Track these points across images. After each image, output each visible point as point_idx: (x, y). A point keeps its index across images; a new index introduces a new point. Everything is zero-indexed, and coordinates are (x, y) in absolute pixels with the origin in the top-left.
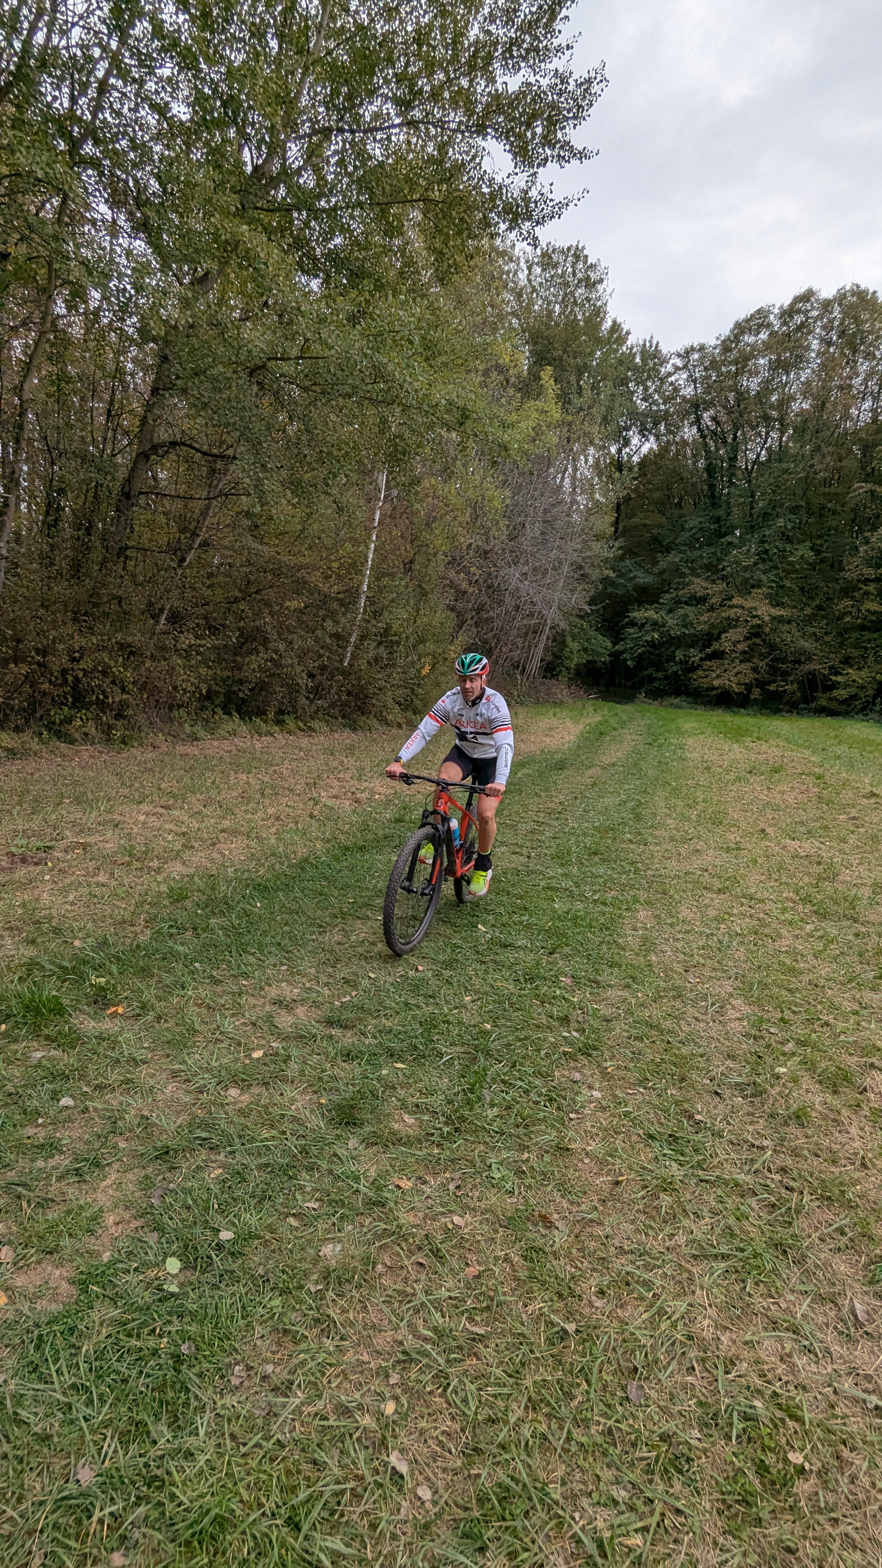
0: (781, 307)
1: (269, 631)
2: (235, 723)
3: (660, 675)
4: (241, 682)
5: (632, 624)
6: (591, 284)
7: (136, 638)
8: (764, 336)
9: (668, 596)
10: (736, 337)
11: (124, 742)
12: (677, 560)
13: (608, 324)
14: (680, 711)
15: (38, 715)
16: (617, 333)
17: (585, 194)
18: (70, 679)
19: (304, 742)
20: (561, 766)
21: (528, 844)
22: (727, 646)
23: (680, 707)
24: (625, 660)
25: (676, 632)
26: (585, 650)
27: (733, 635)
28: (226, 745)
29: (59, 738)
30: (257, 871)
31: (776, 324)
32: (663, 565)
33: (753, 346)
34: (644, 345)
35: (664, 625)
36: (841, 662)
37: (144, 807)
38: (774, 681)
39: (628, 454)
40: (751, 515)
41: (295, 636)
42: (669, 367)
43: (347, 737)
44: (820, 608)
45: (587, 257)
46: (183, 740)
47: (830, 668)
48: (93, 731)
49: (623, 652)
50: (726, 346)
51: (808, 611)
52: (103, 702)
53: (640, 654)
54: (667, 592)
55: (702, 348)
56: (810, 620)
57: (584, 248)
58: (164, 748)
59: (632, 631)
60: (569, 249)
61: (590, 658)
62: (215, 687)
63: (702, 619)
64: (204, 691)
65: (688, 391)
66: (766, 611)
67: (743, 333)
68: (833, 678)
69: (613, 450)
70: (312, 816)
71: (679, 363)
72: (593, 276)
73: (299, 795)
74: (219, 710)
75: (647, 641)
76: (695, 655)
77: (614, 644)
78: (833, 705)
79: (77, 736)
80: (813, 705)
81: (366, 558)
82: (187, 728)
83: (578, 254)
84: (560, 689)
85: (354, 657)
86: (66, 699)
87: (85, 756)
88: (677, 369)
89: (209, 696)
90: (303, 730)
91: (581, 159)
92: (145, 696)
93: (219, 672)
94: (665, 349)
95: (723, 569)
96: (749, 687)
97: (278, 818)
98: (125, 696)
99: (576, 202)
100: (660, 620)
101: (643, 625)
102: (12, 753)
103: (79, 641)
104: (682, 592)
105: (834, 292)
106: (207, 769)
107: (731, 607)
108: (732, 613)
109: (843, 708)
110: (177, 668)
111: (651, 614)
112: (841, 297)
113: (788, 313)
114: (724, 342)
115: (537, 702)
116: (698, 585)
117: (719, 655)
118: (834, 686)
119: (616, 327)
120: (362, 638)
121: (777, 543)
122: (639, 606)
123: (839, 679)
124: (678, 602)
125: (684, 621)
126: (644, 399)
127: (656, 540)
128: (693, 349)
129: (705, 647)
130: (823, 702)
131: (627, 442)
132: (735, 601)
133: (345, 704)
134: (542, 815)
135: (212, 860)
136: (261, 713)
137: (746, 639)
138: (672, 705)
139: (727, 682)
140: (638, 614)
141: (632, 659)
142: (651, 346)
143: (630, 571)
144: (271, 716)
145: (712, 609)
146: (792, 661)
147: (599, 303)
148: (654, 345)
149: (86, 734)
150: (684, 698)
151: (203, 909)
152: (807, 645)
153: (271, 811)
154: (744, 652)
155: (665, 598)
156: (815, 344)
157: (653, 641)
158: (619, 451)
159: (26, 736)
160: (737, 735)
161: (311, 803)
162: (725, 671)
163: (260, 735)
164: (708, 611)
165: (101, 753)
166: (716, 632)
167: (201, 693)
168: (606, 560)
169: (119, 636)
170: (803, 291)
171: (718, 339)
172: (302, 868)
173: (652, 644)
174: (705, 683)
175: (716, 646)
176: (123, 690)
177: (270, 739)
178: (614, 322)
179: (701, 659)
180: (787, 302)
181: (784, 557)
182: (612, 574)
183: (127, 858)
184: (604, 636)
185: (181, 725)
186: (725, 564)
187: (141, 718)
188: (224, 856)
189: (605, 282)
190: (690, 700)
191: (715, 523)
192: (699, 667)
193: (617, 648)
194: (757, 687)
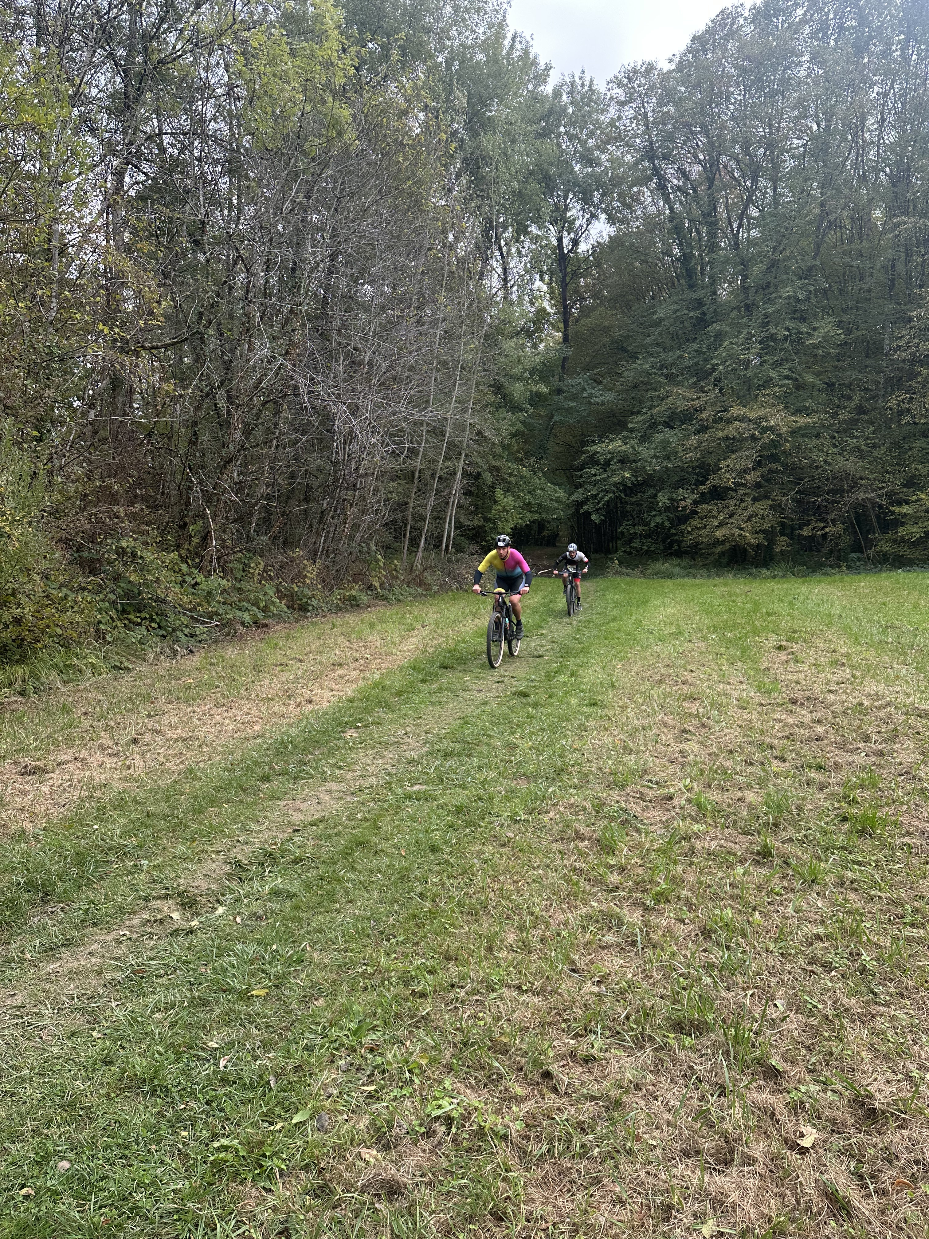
3: (639, 529)
9: (639, 418)
10: (696, 55)
12: (647, 366)
14: (669, 583)
22: (729, 479)
23: (670, 576)
24: (588, 514)
25: (654, 467)
27: (736, 461)
31: (749, 31)
34: (573, 83)
35: (637, 459)
36: (904, 485)
38: (808, 523)
44: (861, 410)
47: (889, 495)
49: (583, 503)
51: (844, 415)
53: (607, 503)
54: (639, 412)
55: (649, 70)
56: (848, 428)
59: (593, 471)
61: (536, 517)
63: (689, 443)
66: (781, 420)
67: (704, 48)
68: (897, 510)
71: (619, 93)
75: (615, 485)
76: (686, 498)
78: (902, 551)
80: (871, 552)
95: (714, 370)
96: (769, 534)
100: (630, 453)
101: (607, 463)
104: (658, 409)
107: (729, 422)
108: (731, 430)
109: (917, 554)
111: (616, 445)
113: (763, 15)
114: (680, 64)
116: (680, 397)
117: (719, 493)
118: (898, 522)
121: (788, 323)
122: (601, 435)
123: (905, 509)
124: (653, 425)
125: (664, 448)
128: (635, 71)
129: (698, 484)
130: (886, 547)
132: (734, 412)
137: (759, 464)
138: (657, 573)
139: (737, 532)
140: (601, 448)
141: (597, 511)
142: (583, 85)
145: (704, 429)
146: (828, 492)
148: (587, 83)
150: (676, 561)
152: (850, 465)
154: (758, 485)
155: (636, 422)
157: (623, 483)
162: (731, 516)
164: (698, 431)
166: (711, 460)
173: (624, 488)
174: (704, 537)
175: (713, 480)
179: (695, 502)
181: (799, 341)
184: (554, 483)
186: (715, 361)
190: (685, 562)
192: (694, 513)
193: (573, 498)
194: (782, 534)
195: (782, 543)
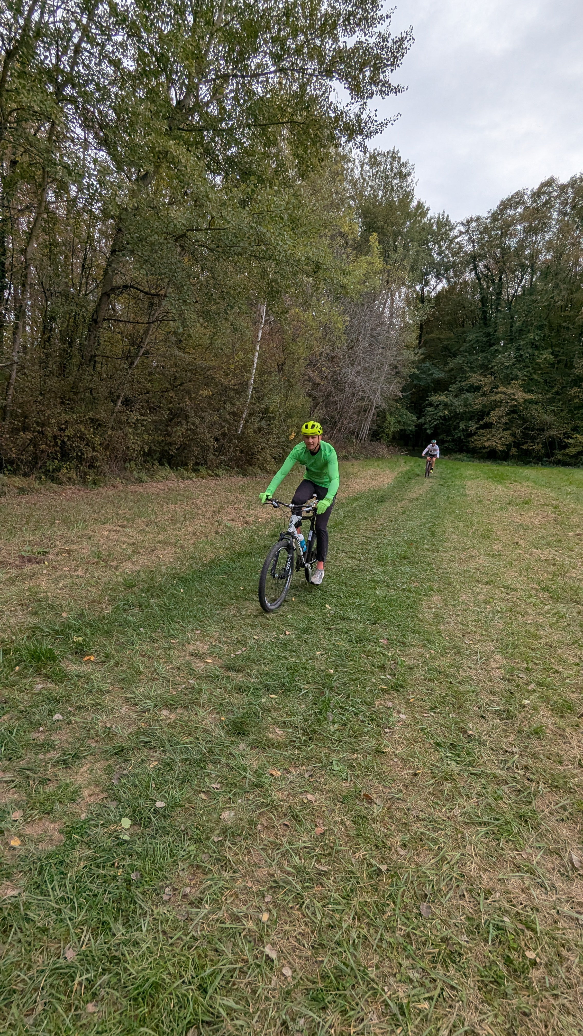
0: (532, 190)
1: (189, 410)
2: (167, 471)
3: (449, 439)
4: (170, 444)
5: (431, 405)
6: (403, 176)
7: (102, 415)
8: (520, 210)
9: (454, 386)
10: (502, 211)
11: (94, 483)
12: (461, 362)
13: (414, 204)
14: (462, 463)
15: (39, 466)
16: (421, 210)
17: (399, 117)
18: (59, 442)
19: (212, 484)
20: (382, 500)
21: (359, 551)
22: (494, 420)
23: (462, 461)
24: (426, 429)
25: (460, 410)
26: (399, 422)
27: (498, 412)
28: (161, 486)
29: (52, 480)
30: (181, 569)
31: (529, 202)
32: (451, 365)
33: (513, 218)
34: (439, 217)
35: (452, 406)
36: (572, 430)
37: (108, 526)
38: (526, 443)
39: (428, 291)
40: (511, 331)
41: (206, 414)
42: (456, 232)
43: (240, 480)
44: (557, 393)
45: (400, 158)
46: (133, 482)
47: (564, 434)
48: (75, 477)
49: (424, 424)
50: (494, 217)
51: (549, 395)
52: (81, 457)
53: (436, 425)
54: (454, 383)
55: (478, 219)
56: (550, 401)
57: (398, 152)
58: (121, 488)
59: (430, 409)
60: (388, 153)
61: (402, 428)
62: (153, 448)
63: (477, 401)
64: (146, 450)
65: (469, 248)
66: (520, 396)
67: (506, 208)
68: (566, 441)
69: (418, 288)
70: (217, 533)
71: (463, 229)
72: (404, 171)
73: (209, 519)
74: (156, 463)
75: (440, 416)
76: (473, 426)
77: (419, 418)
78: (567, 459)
79: (64, 479)
80: (553, 459)
81: (253, 362)
82: (135, 474)
83: (394, 156)
84: (382, 449)
85: (245, 427)
86: (57, 455)
87: (69, 492)
88: (461, 233)
89: (150, 453)
90: (212, 476)
91: (396, 92)
92: (108, 453)
93: (156, 437)
94: (453, 220)
95: (492, 368)
96: (509, 447)
97: (194, 534)
98: (95, 454)
99: (392, 122)
100: (449, 402)
101: (437, 406)
102: (22, 491)
103: (65, 417)
104: (464, 383)
105: (569, 179)
106: (148, 501)
107: (497, 393)
108: (498, 397)
109: (573, 461)
110: (129, 435)
111: (443, 398)
112: (573, 183)
113: (537, 194)
114: (493, 214)
115: (367, 457)
116: (475, 378)
117: (488, 426)
118: (566, 446)
119: (420, 205)
120: (251, 415)
121: (529, 350)
122: (435, 393)
123: (570, 441)
124: (461, 390)
125: (465, 402)
126: (439, 254)
127: (446, 348)
128: (472, 220)
129: (479, 420)
130: (560, 457)
131: (427, 283)
132: (500, 389)
133: (240, 459)
134: (369, 532)
135: (151, 561)
136: (184, 464)
137: (507, 414)
138: (456, 459)
139: (494, 444)
140: (434, 399)
141: (430, 428)
142: (443, 218)
143: (429, 369)
144: (190, 466)
145: (484, 395)
146: (538, 430)
147: (409, 190)
148: (445, 217)
149: (70, 478)
150: (465, 454)
151: (146, 593)
152: (548, 418)
153: (190, 529)
154: (506, 423)
155: (453, 388)
156: (555, 215)
157: (444, 416)
158: (422, 289)
159: (31, 479)
160: (500, 479)
161: (216, 524)
162: (493, 436)
163: (183, 479)
164: (482, 396)
165: (80, 490)
166: (486, 410)
167: (144, 452)
168: (413, 362)
169: (91, 414)
170: (547, 178)
171: (489, 212)
172: (211, 567)
173: (444, 418)
174: (479, 444)
175: (486, 419)
176: (94, 449)
177: (189, 481)
178: (419, 202)
179: (477, 428)
180: (536, 187)
181: (534, 359)
182: (417, 372)
183: (96, 560)
184: (411, 413)
185: (132, 472)
186: (493, 364)
187: (105, 468)
188: (159, 558)
189: (412, 174)
190: (469, 455)
191: (486, 337)
192: (475, 433)
193: (420, 421)
194: (514, 447)
195: (514, 451)
